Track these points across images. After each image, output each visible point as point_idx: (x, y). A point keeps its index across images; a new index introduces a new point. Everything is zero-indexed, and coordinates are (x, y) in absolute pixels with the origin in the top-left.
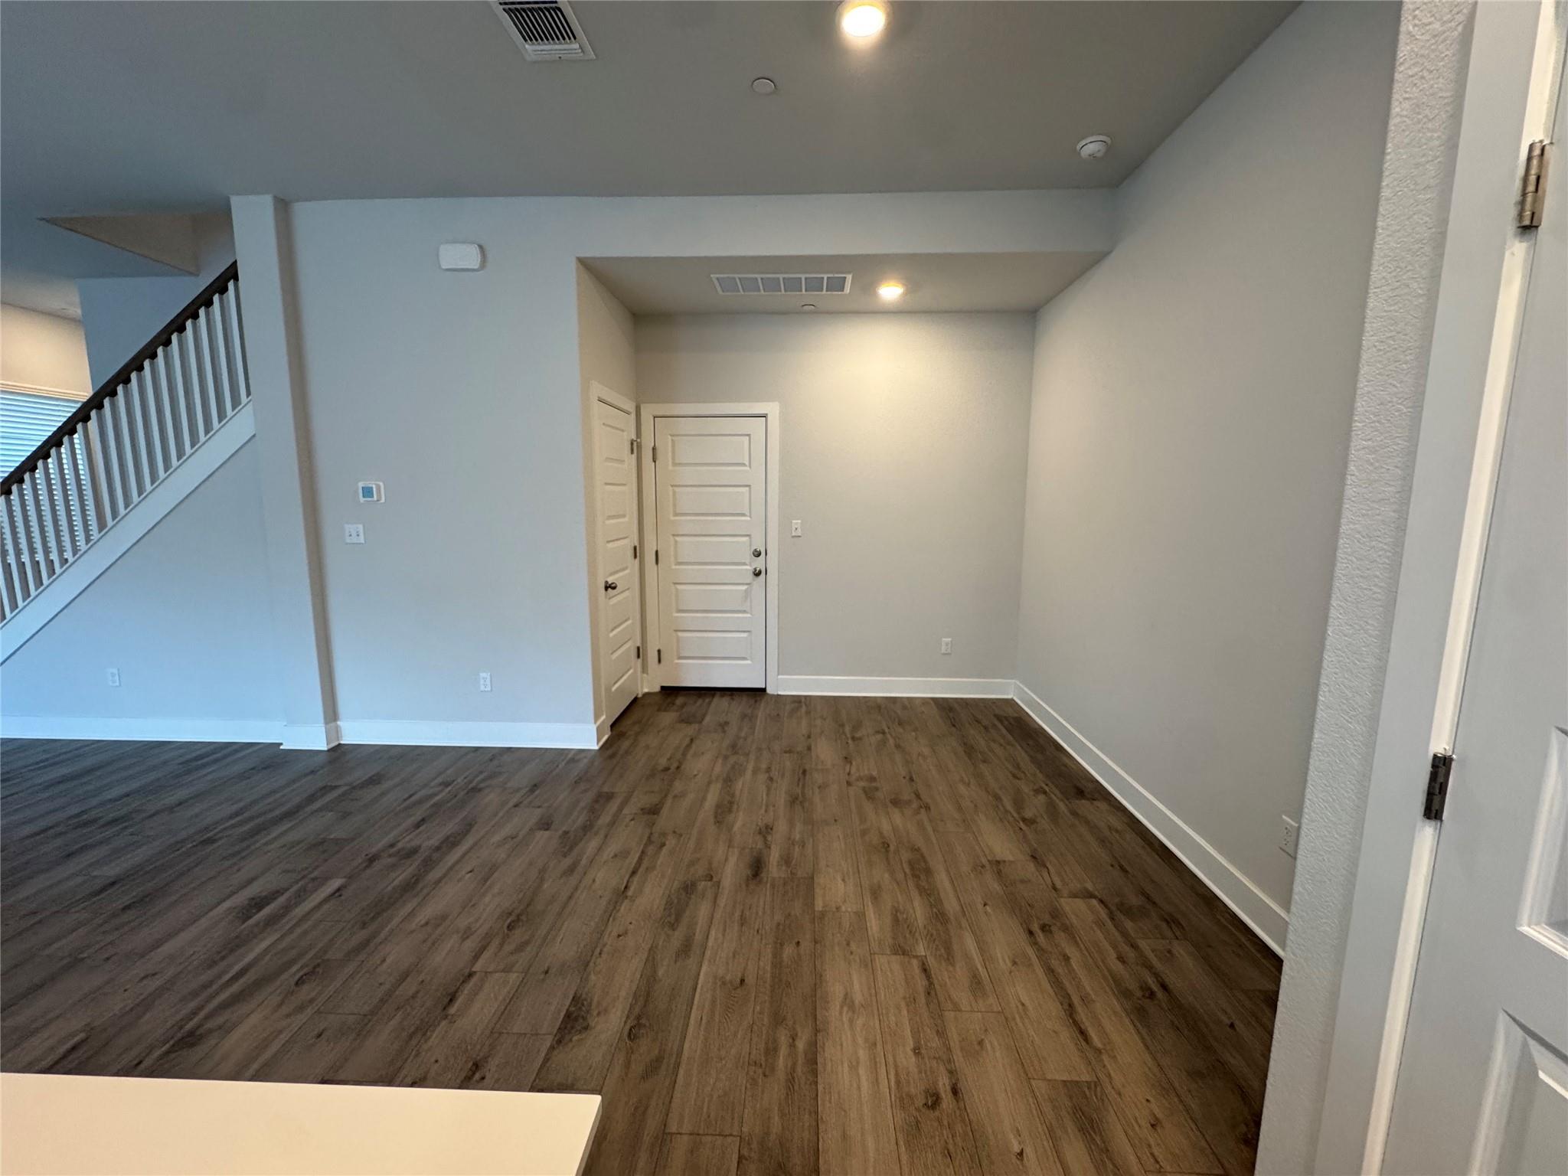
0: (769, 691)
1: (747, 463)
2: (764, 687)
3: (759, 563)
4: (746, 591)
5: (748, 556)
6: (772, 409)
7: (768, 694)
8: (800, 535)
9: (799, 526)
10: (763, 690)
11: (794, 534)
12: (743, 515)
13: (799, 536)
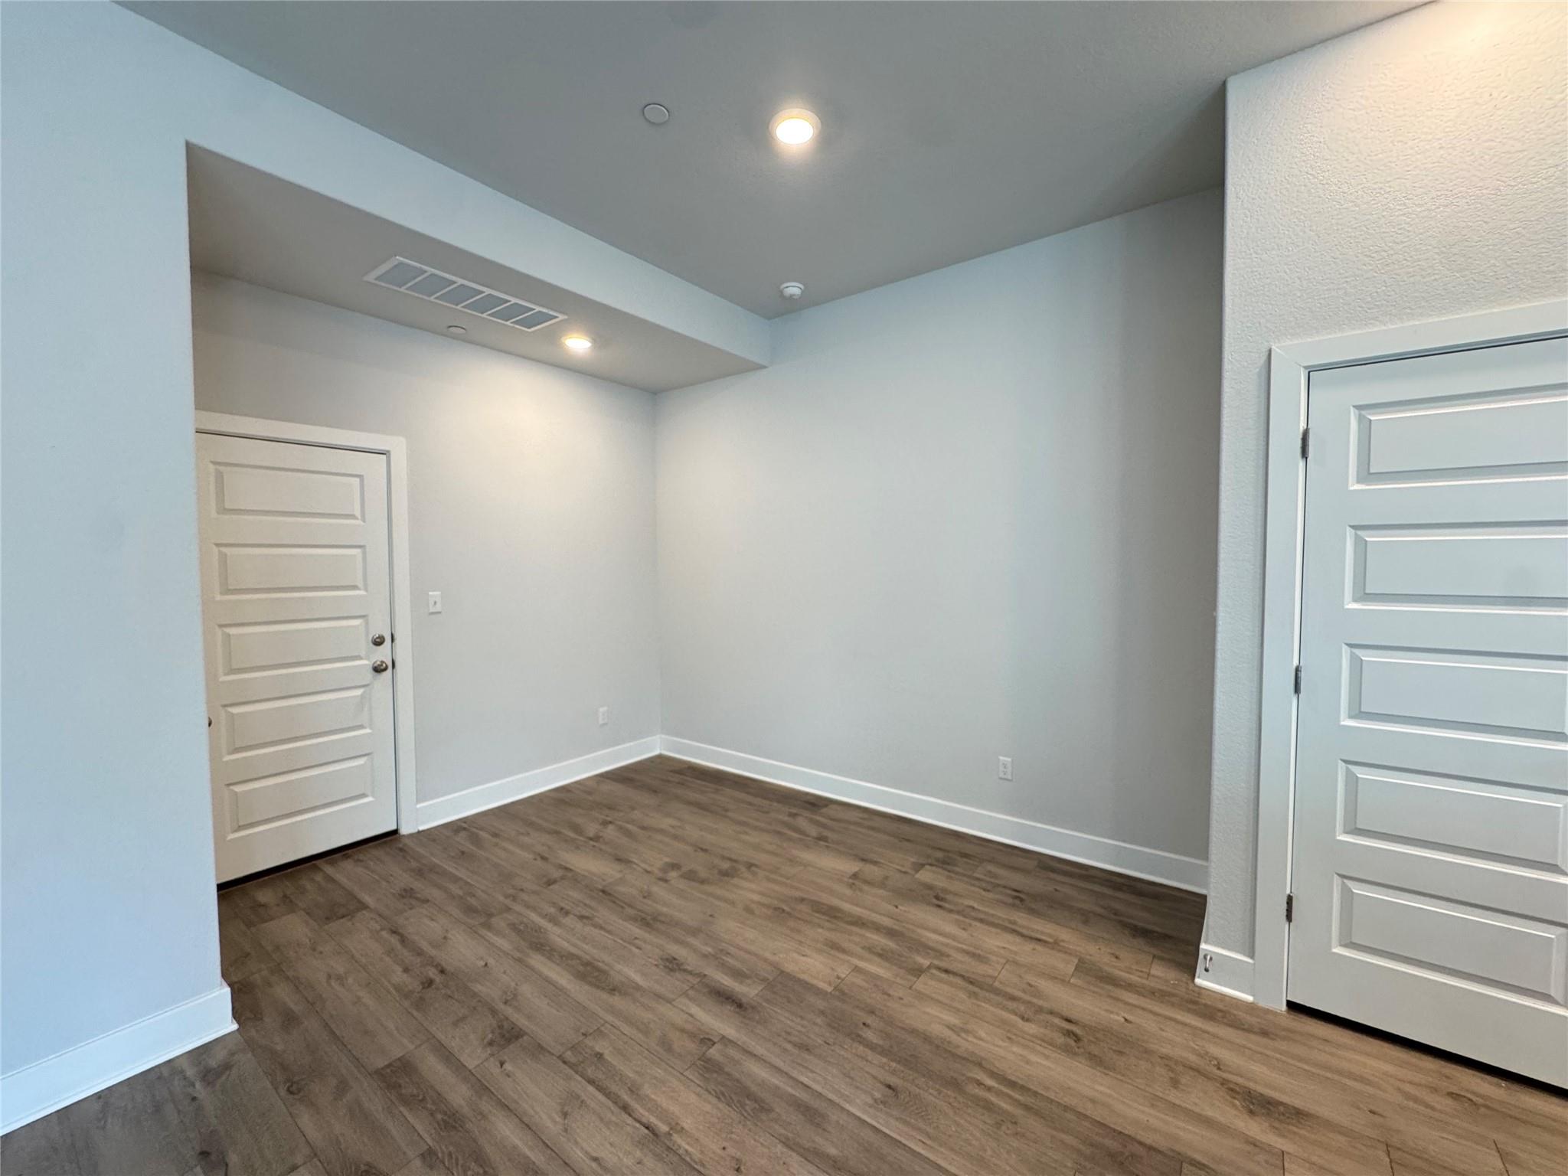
0: (405, 830)
1: (358, 513)
2: (394, 827)
3: (383, 654)
4: (362, 696)
5: (364, 645)
6: (397, 446)
7: (404, 835)
8: (439, 610)
9: (439, 600)
10: (395, 832)
11: (432, 610)
12: (355, 587)
13: (440, 613)
